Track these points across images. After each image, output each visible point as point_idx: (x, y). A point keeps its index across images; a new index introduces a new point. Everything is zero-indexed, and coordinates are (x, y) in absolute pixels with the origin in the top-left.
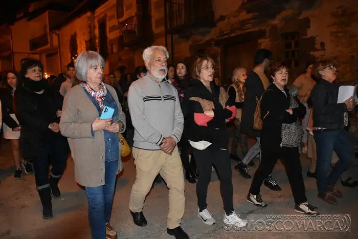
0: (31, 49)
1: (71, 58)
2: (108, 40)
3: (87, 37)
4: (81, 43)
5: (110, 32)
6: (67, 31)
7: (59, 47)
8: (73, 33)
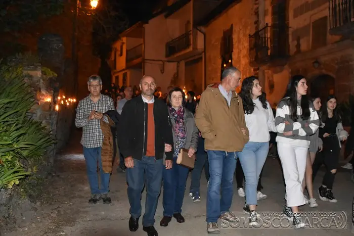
0: (167, 56)
1: (222, 66)
2: (291, 31)
3: (251, 30)
4: (239, 41)
5: (295, 16)
6: (220, 25)
7: (205, 52)
8: (228, 28)
